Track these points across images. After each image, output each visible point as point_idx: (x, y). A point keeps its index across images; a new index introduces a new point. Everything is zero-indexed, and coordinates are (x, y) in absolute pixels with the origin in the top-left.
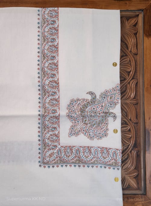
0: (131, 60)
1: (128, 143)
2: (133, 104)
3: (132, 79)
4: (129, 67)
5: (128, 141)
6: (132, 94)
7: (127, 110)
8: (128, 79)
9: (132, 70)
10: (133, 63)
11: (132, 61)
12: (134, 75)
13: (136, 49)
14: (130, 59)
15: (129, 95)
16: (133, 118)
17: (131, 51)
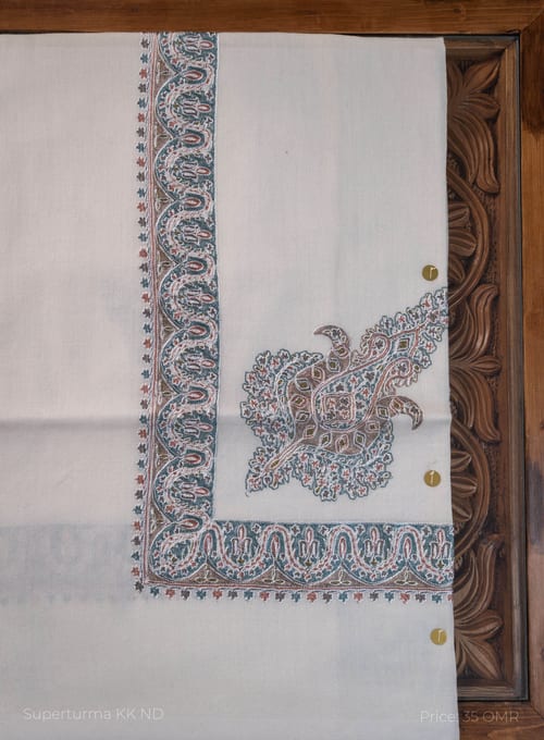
0: (476, 214)
1: (464, 514)
2: (482, 373)
3: (479, 284)
4: (468, 238)
5: (464, 509)
6: (480, 338)
7: (462, 394)
8: (465, 284)
9: (479, 252)
10: (483, 227)
11: (478, 221)
12: (486, 270)
13: (492, 174)
14: (470, 210)
15: (469, 341)
16: (483, 424)
17: (475, 183)
